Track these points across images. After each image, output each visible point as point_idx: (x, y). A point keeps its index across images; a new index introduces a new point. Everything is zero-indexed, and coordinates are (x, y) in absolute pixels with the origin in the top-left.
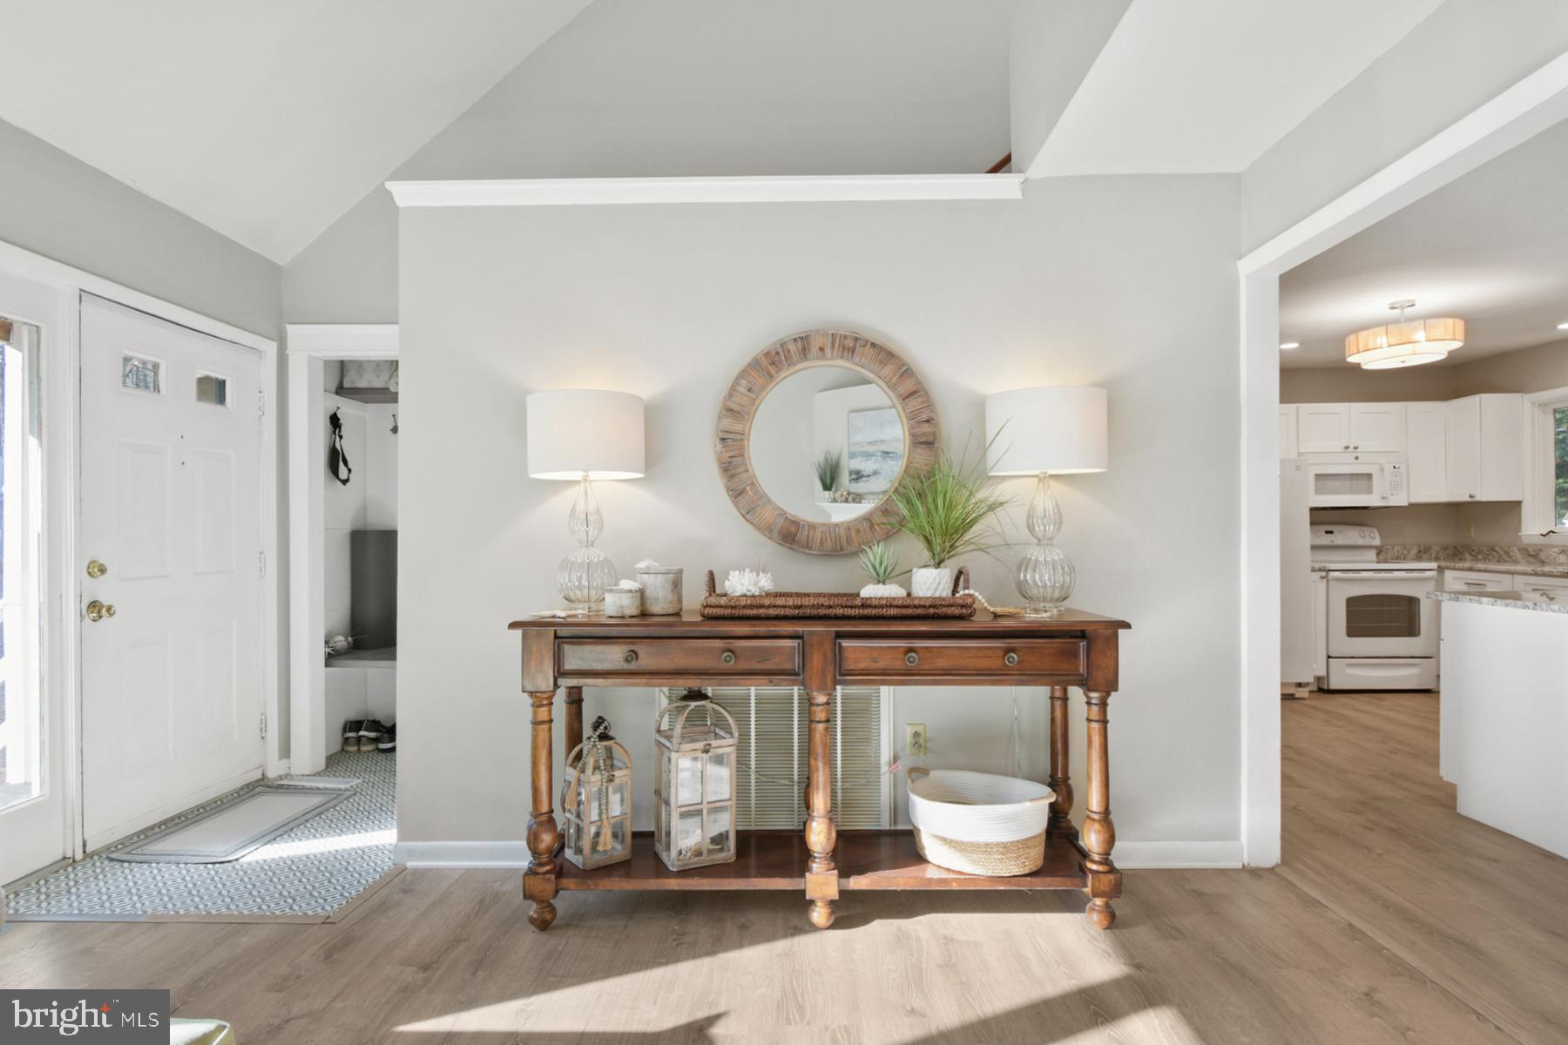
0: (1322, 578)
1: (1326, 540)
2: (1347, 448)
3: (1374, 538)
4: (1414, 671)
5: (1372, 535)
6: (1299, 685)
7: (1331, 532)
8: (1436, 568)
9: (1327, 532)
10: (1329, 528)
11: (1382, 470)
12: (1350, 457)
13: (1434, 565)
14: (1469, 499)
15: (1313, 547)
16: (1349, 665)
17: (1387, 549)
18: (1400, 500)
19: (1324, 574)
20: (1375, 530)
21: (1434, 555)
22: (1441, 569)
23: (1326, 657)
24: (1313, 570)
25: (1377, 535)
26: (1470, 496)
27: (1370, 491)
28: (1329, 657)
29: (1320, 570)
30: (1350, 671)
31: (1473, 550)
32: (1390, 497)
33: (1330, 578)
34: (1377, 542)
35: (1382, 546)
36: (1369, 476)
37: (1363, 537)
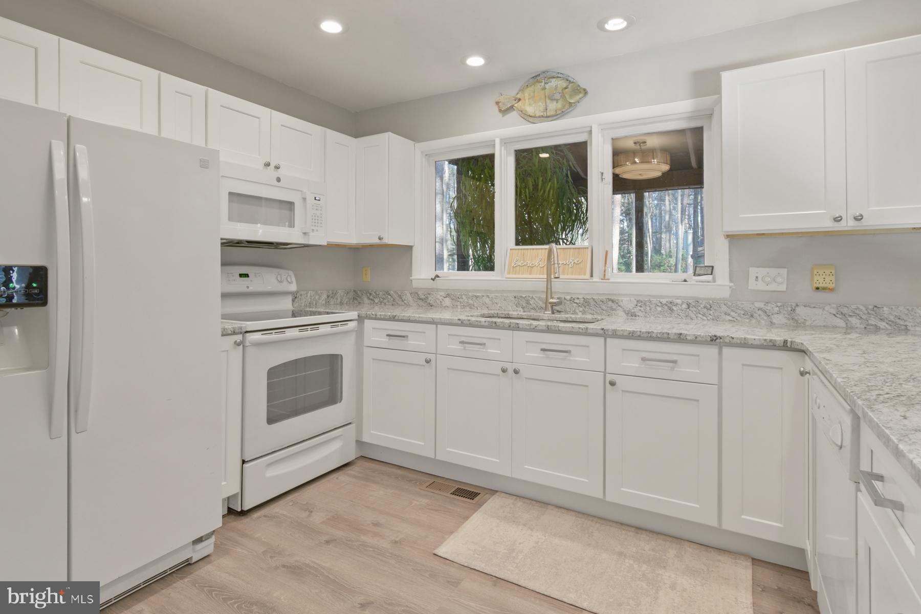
0: (237, 344)
1: (241, 285)
2: (267, 165)
3: (290, 283)
4: (336, 446)
5: (289, 280)
6: (200, 540)
7: (247, 276)
8: (357, 317)
9: (241, 275)
10: (244, 270)
11: (304, 199)
12: (271, 173)
13: (353, 314)
14: (377, 241)
15: (225, 296)
16: (269, 465)
17: (301, 295)
18: (319, 238)
19: (239, 338)
20: (291, 273)
21: (339, 300)
22: (361, 319)
23: (240, 462)
24: (225, 334)
25: (294, 279)
26: (380, 239)
27: (292, 225)
28: (244, 462)
29: (234, 333)
30: (272, 472)
31: (370, 294)
32: (311, 234)
33: (247, 344)
34: (293, 287)
35: (297, 292)
36: (290, 205)
37: (280, 282)
